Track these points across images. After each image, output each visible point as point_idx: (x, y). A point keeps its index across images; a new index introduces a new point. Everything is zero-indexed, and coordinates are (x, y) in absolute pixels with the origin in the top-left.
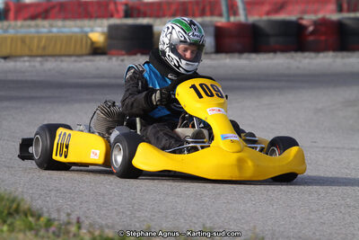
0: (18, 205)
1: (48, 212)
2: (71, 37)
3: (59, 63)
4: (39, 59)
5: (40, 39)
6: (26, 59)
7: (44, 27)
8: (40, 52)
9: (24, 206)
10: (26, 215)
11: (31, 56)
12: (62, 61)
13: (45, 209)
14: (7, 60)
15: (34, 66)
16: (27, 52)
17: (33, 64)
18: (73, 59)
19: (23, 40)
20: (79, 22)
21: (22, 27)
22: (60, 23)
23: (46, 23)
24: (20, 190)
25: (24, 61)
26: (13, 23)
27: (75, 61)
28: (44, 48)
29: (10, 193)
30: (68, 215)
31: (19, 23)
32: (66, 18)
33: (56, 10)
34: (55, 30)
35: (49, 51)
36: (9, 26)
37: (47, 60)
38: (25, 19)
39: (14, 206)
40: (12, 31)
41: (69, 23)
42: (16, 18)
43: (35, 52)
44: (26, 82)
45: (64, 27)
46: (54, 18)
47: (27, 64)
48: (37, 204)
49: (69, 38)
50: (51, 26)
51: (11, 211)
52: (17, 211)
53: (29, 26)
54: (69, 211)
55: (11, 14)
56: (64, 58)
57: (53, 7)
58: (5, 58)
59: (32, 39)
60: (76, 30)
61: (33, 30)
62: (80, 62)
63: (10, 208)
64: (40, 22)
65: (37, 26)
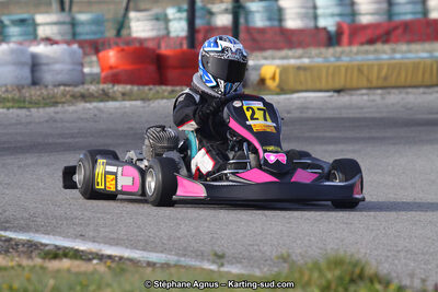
0: (362, 270)
1: (398, 277)
2: (419, 63)
3: (403, 96)
4: (379, 91)
5: (380, 68)
6: (364, 91)
7: (384, 52)
8: (380, 83)
9: (369, 271)
10: (372, 281)
11: (369, 88)
12: (407, 93)
13: (394, 275)
14: (342, 94)
15: (373, 101)
16: (365, 83)
17: (372, 97)
18: (421, 90)
19: (360, 70)
20: (427, 46)
21: (357, 53)
22: (404, 47)
23: (387, 47)
24: (363, 251)
25: (363, 95)
26: (347, 49)
27: (424, 93)
28: (386, 78)
29: (352, 255)
30: (424, 281)
31: (355, 48)
32: (411, 41)
33: (400, 31)
34: (398, 56)
35: (392, 81)
36: (342, 53)
37: (389, 93)
38: (362, 44)
39: (357, 271)
40: (345, 59)
41: (415, 47)
42: (350, 43)
43: (374, 84)
44: (365, 119)
45: (410, 51)
46: (397, 41)
47: (365, 98)
48: (384, 269)
49: (416, 66)
50: (394, 51)
51: (355, 276)
52: (361, 276)
53: (367, 52)
54: (423, 276)
55: (345, 38)
56: (410, 90)
57: (396, 28)
58: (338, 91)
59: (370, 67)
60: (425, 55)
61: (371, 57)
62: (431, 94)
63: (353, 272)
64: (379, 46)
65: (376, 51)
